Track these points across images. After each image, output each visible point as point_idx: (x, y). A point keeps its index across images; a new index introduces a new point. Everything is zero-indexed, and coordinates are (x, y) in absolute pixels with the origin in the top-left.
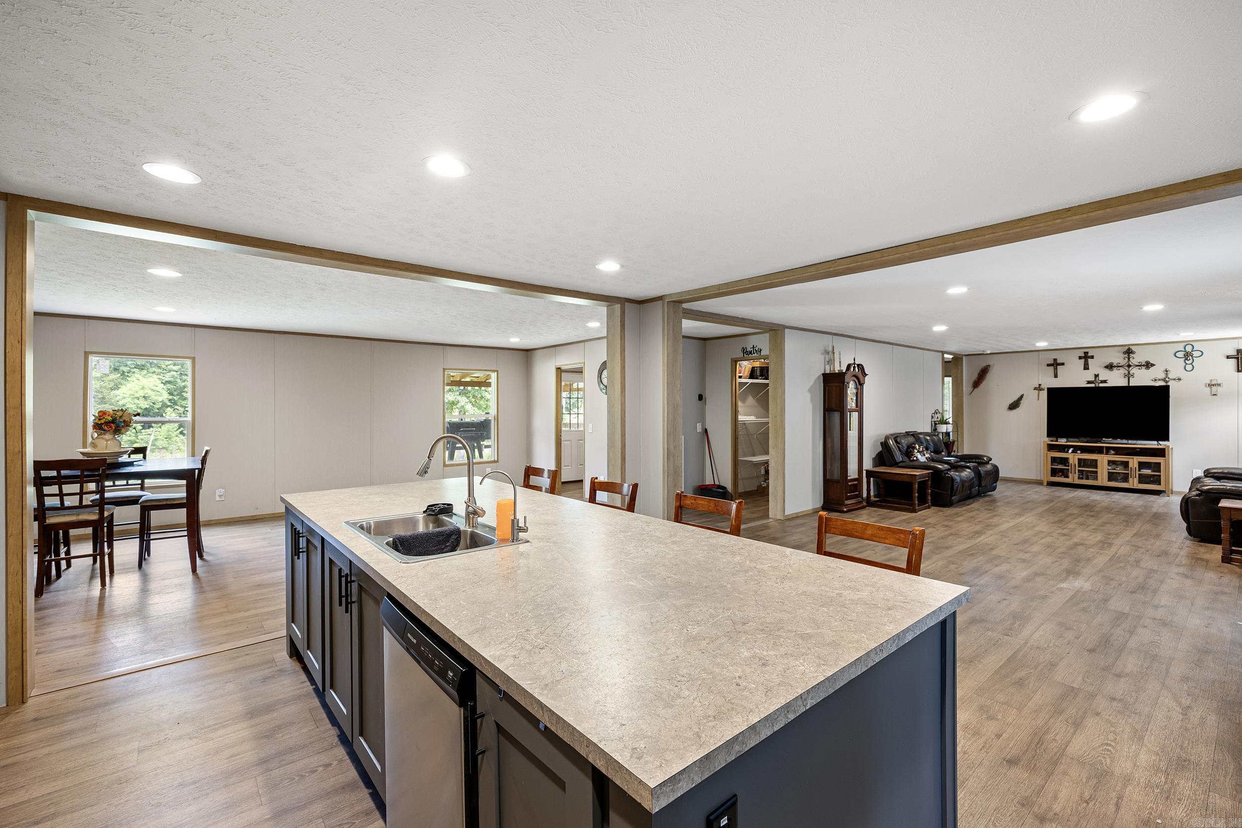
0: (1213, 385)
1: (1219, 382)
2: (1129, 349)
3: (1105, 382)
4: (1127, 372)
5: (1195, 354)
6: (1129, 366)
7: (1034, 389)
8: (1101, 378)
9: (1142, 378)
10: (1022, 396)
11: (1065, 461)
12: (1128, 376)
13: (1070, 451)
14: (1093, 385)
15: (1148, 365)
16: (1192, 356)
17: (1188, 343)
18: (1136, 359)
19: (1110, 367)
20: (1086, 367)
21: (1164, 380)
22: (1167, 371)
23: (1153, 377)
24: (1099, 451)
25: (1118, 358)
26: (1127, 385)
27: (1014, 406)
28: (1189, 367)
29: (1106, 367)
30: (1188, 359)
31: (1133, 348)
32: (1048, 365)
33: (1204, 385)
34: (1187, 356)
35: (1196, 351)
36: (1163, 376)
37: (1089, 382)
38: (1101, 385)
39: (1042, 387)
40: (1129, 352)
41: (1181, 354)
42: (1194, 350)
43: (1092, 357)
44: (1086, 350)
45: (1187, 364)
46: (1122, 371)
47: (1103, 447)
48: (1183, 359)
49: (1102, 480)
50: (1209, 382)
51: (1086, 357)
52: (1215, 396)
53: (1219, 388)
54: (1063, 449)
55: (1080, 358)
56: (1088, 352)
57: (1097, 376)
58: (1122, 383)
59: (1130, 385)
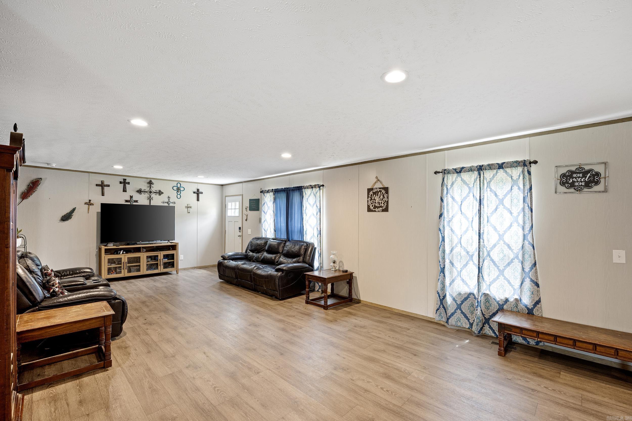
0: (188, 207)
1: (191, 206)
2: (151, 181)
3: (136, 201)
4: (149, 196)
5: (182, 189)
6: (151, 192)
7: (85, 204)
8: (134, 199)
9: (157, 201)
10: (74, 210)
11: (119, 261)
12: (150, 199)
13: (121, 253)
14: (129, 203)
15: (160, 193)
16: (180, 190)
17: (179, 182)
18: (155, 188)
19: (140, 191)
20: (125, 190)
21: (167, 203)
22: (169, 197)
23: (162, 201)
24: (138, 250)
25: (145, 187)
26: (149, 204)
27: (66, 217)
28: (179, 196)
29: (138, 191)
30: (179, 191)
31: (153, 181)
32: (97, 185)
33: (185, 207)
34: (178, 190)
35: (182, 187)
36: (167, 200)
37: (127, 201)
38: (134, 204)
39: (91, 202)
40: (150, 183)
41: (175, 188)
42: (181, 186)
43: (129, 183)
44: (125, 178)
45: (178, 194)
46: (147, 195)
47: (140, 247)
48: (176, 191)
49: (144, 271)
50: (187, 206)
51: (124, 183)
52: (189, 214)
53: (191, 209)
54: (116, 251)
55: (121, 183)
56: (126, 179)
57: (131, 197)
58: (146, 203)
59: (151, 205)
